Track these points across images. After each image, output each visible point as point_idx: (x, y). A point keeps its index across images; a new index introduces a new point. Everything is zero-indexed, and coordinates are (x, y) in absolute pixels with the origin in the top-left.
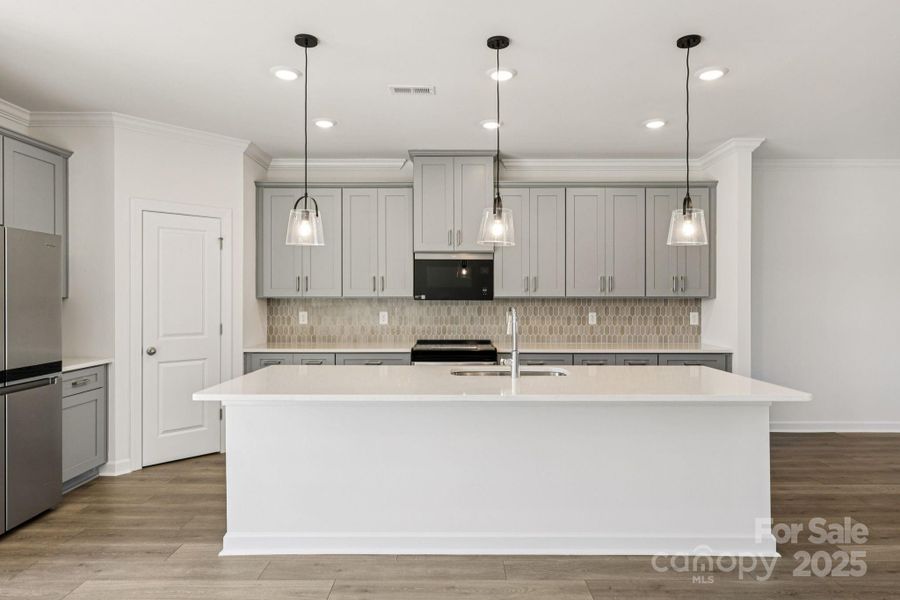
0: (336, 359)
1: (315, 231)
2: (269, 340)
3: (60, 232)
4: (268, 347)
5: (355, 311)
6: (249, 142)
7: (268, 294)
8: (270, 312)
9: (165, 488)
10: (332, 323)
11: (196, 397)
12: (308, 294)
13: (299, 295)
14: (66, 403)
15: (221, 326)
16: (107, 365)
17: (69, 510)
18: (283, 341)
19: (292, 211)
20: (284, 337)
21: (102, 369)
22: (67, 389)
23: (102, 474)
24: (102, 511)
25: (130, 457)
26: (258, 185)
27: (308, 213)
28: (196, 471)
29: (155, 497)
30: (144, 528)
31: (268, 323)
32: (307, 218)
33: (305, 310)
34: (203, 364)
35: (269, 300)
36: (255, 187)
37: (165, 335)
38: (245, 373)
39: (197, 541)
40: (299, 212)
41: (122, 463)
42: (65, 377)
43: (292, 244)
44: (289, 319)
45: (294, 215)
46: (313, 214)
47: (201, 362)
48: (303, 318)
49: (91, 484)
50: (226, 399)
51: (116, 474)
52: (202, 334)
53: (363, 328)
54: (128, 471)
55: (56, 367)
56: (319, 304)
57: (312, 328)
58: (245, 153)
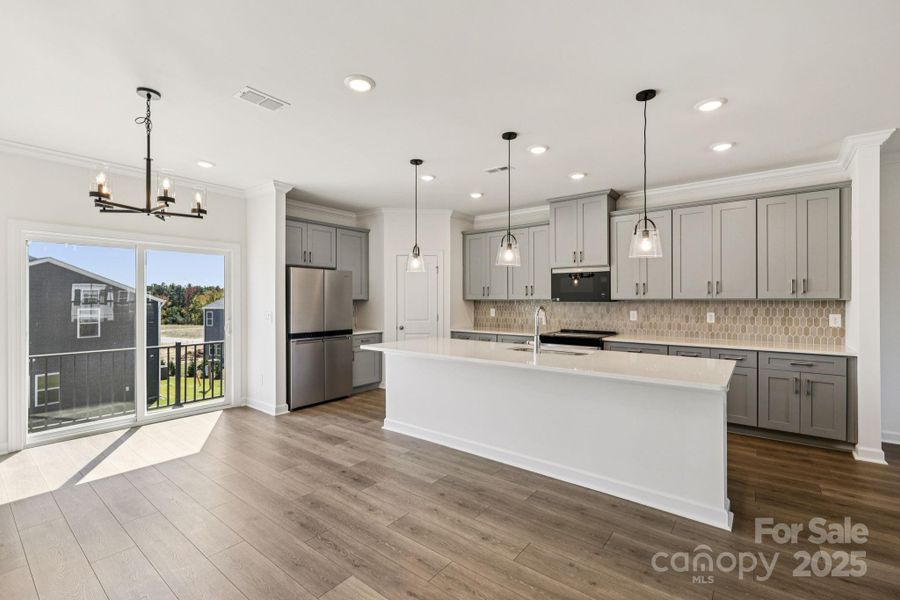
2: (474, 326)
4: (475, 330)
5: (522, 309)
6: (452, 210)
7: (468, 297)
8: (475, 309)
10: (509, 316)
12: (490, 298)
13: (485, 298)
15: (438, 316)
16: (380, 333)
17: (356, 399)
18: (483, 327)
20: (483, 324)
21: (378, 335)
22: (357, 344)
23: (379, 387)
26: (464, 234)
31: (474, 316)
33: (494, 308)
35: (475, 302)
36: (462, 236)
37: (409, 320)
42: (354, 337)
44: (485, 313)
47: (426, 336)
48: (493, 312)
50: (385, 350)
52: (427, 320)
53: (527, 320)
55: (349, 332)
57: (497, 319)
58: (452, 217)
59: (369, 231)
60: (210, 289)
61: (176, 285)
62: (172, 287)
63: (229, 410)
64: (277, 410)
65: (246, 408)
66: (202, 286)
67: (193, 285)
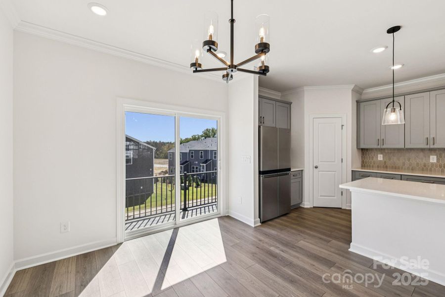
0: (401, 177)
1: (399, 117)
2: (362, 166)
3: (289, 128)
4: (362, 169)
5: (413, 155)
6: (354, 85)
7: (362, 146)
8: (363, 154)
9: (323, 216)
10: (397, 160)
11: (341, 186)
12: (384, 147)
13: (379, 147)
14: (292, 181)
15: (342, 159)
16: (302, 170)
17: (293, 215)
18: (369, 167)
19: (385, 109)
20: (370, 165)
21: (301, 172)
22: (292, 177)
23: (301, 206)
24: (302, 218)
25: (309, 202)
26: (357, 102)
27: (395, 109)
28: (333, 213)
29: (319, 219)
30: (316, 229)
31: (362, 159)
32: (394, 111)
33: (381, 154)
34: (335, 174)
35: (362, 149)
36: (356, 103)
37: (321, 162)
38: (352, 180)
39: (338, 241)
40: (389, 109)
41: (307, 204)
42: (291, 173)
43: (386, 124)
44: (373, 157)
45: (386, 111)
46: (398, 109)
47: (334, 173)
48: (380, 157)
49: (298, 208)
50: (351, 189)
51: (305, 207)
52: (334, 162)
53: (418, 164)
54: (309, 207)
55: (289, 170)
56: (390, 151)
57: (385, 162)
58: (352, 90)
59: (291, 103)
60: (168, 143)
61: (155, 141)
62: (154, 142)
63: (220, 218)
64: (255, 223)
65: (228, 217)
66: (165, 142)
67: (161, 142)
